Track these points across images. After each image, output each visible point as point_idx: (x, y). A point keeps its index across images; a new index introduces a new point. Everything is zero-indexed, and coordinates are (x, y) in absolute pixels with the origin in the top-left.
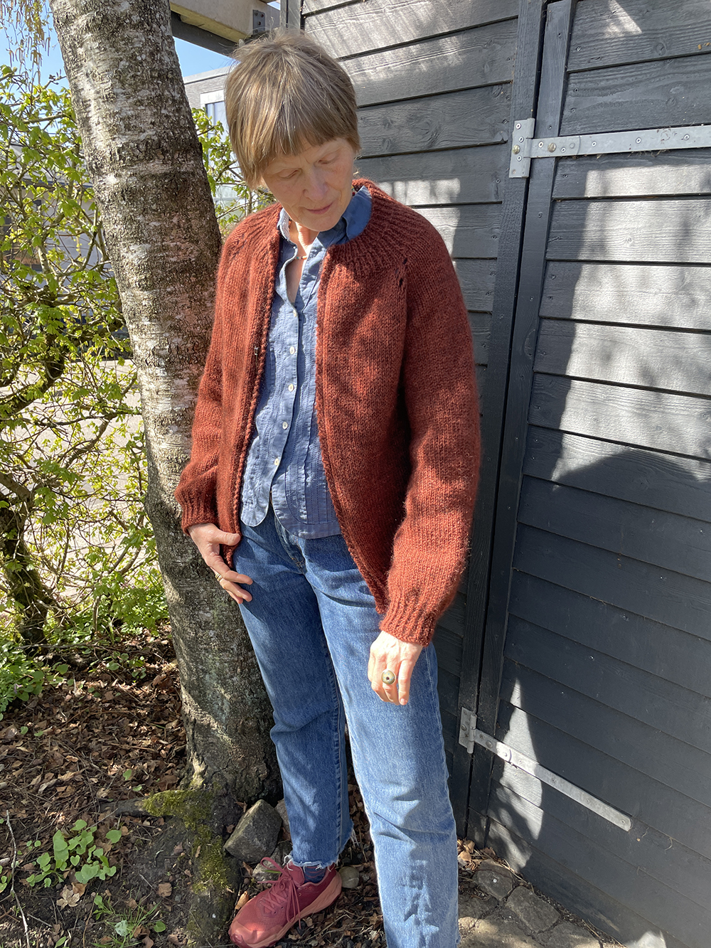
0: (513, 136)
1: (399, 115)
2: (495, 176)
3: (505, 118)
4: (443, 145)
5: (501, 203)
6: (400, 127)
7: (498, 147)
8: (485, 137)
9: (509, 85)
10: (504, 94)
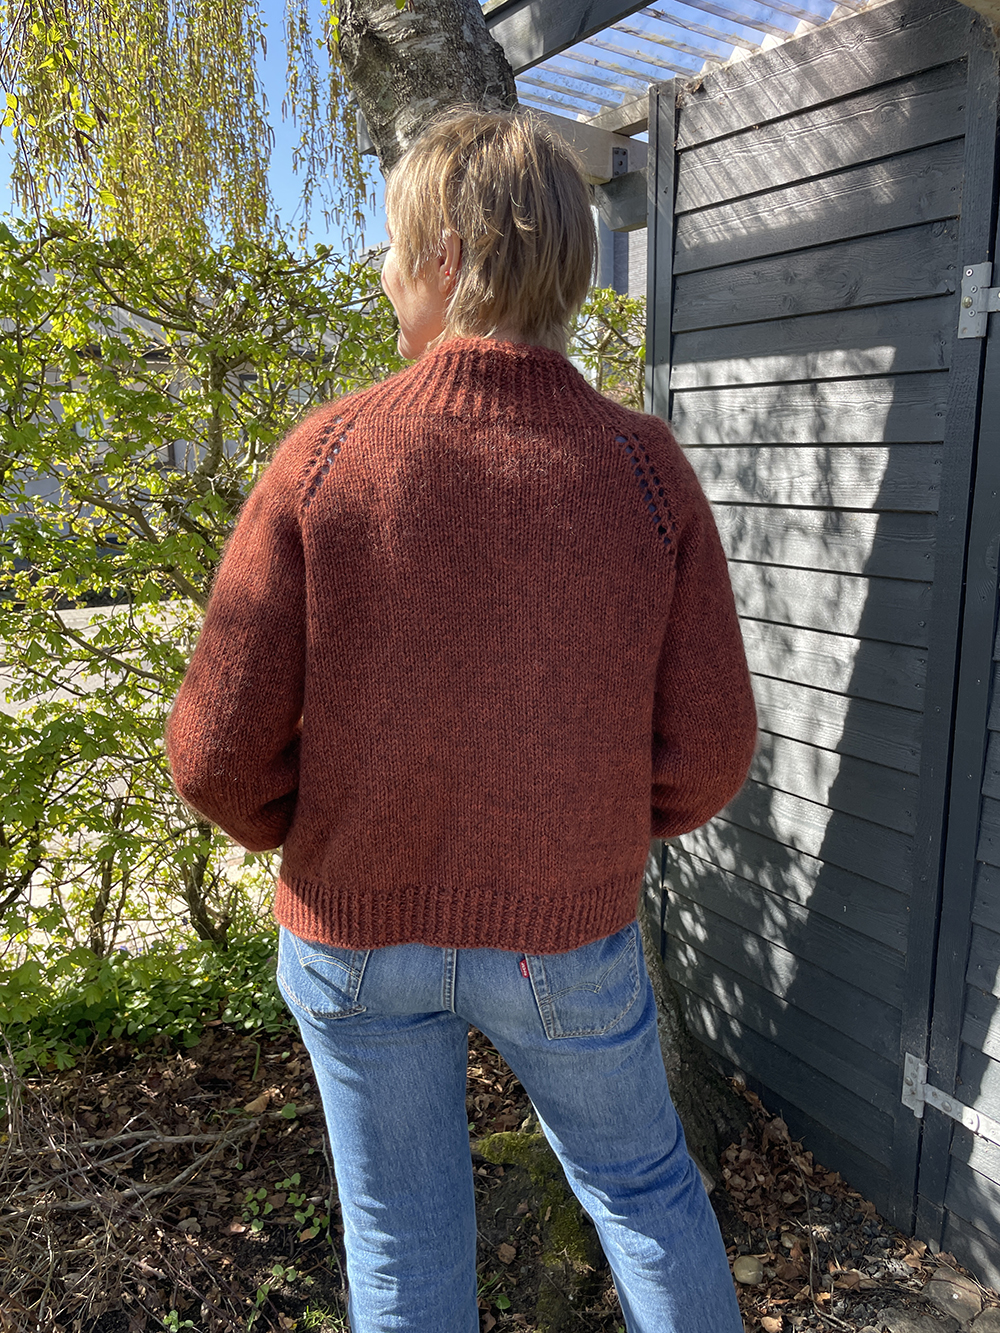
0: (963, 285)
1: (803, 266)
2: (938, 336)
3: (951, 263)
4: (866, 301)
5: (948, 370)
6: (806, 281)
7: (941, 299)
8: (925, 289)
9: (955, 221)
10: (948, 233)
